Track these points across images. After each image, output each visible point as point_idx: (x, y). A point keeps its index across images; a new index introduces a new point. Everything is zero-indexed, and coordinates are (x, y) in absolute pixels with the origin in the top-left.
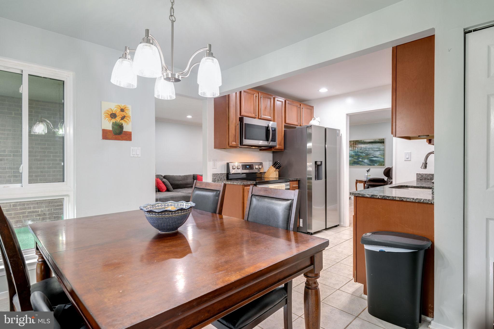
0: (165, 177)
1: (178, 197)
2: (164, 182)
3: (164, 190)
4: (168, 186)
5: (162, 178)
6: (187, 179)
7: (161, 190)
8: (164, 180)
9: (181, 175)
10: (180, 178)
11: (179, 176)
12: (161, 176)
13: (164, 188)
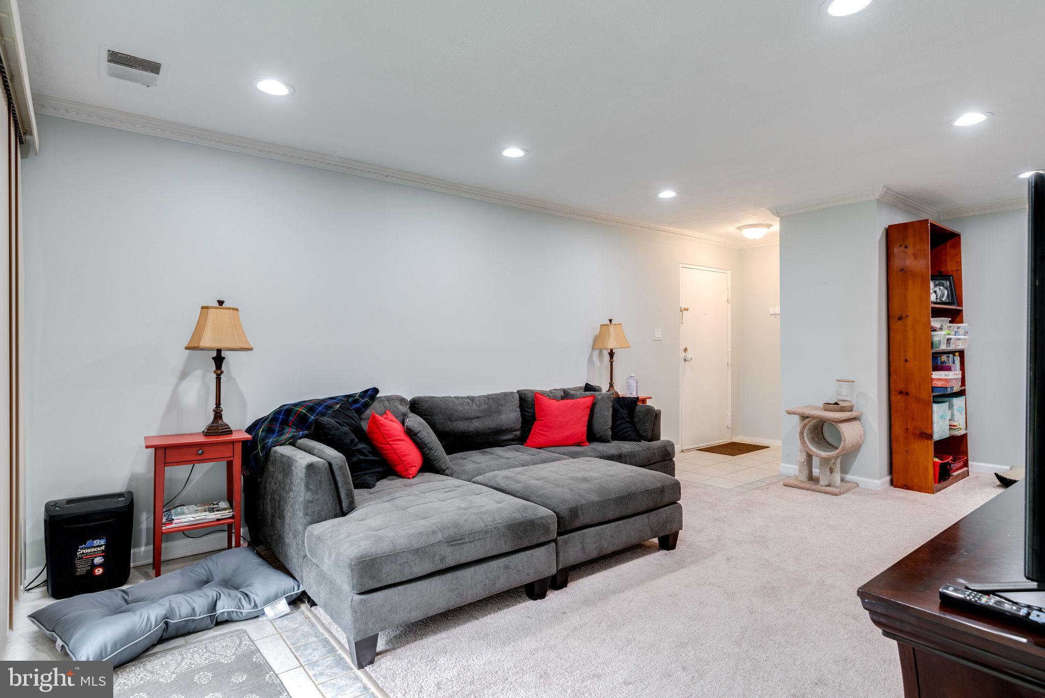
0: (415, 406)
1: (486, 532)
2: (411, 433)
3: (414, 470)
4: (431, 449)
5: (405, 409)
6: (499, 412)
7: (399, 469)
8: (415, 421)
9: (476, 393)
10: (475, 407)
11: (468, 398)
12: (402, 400)
13: (414, 456)
